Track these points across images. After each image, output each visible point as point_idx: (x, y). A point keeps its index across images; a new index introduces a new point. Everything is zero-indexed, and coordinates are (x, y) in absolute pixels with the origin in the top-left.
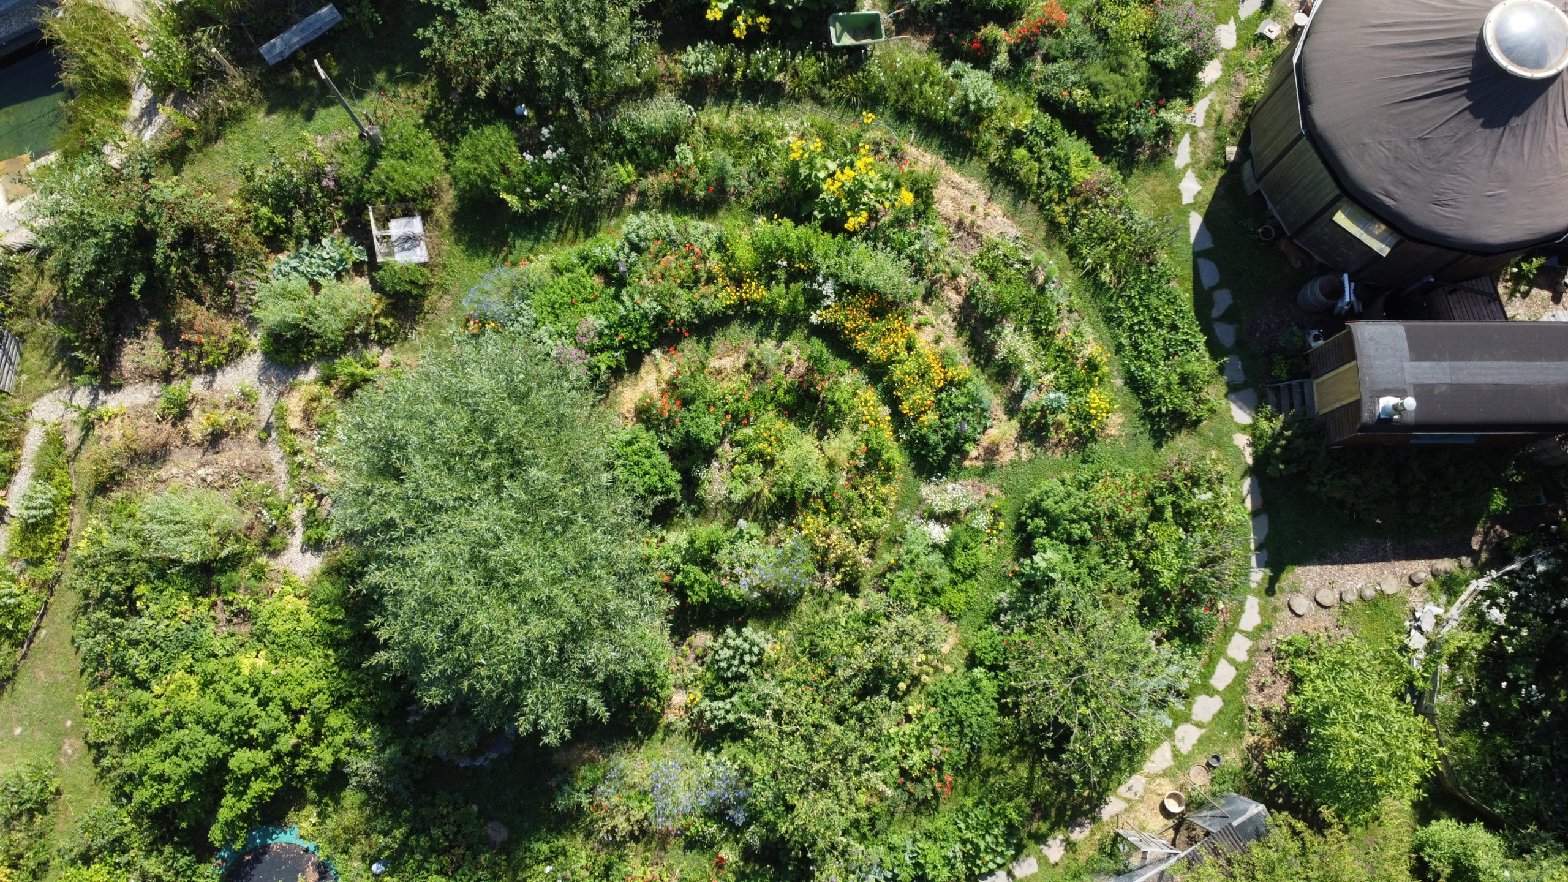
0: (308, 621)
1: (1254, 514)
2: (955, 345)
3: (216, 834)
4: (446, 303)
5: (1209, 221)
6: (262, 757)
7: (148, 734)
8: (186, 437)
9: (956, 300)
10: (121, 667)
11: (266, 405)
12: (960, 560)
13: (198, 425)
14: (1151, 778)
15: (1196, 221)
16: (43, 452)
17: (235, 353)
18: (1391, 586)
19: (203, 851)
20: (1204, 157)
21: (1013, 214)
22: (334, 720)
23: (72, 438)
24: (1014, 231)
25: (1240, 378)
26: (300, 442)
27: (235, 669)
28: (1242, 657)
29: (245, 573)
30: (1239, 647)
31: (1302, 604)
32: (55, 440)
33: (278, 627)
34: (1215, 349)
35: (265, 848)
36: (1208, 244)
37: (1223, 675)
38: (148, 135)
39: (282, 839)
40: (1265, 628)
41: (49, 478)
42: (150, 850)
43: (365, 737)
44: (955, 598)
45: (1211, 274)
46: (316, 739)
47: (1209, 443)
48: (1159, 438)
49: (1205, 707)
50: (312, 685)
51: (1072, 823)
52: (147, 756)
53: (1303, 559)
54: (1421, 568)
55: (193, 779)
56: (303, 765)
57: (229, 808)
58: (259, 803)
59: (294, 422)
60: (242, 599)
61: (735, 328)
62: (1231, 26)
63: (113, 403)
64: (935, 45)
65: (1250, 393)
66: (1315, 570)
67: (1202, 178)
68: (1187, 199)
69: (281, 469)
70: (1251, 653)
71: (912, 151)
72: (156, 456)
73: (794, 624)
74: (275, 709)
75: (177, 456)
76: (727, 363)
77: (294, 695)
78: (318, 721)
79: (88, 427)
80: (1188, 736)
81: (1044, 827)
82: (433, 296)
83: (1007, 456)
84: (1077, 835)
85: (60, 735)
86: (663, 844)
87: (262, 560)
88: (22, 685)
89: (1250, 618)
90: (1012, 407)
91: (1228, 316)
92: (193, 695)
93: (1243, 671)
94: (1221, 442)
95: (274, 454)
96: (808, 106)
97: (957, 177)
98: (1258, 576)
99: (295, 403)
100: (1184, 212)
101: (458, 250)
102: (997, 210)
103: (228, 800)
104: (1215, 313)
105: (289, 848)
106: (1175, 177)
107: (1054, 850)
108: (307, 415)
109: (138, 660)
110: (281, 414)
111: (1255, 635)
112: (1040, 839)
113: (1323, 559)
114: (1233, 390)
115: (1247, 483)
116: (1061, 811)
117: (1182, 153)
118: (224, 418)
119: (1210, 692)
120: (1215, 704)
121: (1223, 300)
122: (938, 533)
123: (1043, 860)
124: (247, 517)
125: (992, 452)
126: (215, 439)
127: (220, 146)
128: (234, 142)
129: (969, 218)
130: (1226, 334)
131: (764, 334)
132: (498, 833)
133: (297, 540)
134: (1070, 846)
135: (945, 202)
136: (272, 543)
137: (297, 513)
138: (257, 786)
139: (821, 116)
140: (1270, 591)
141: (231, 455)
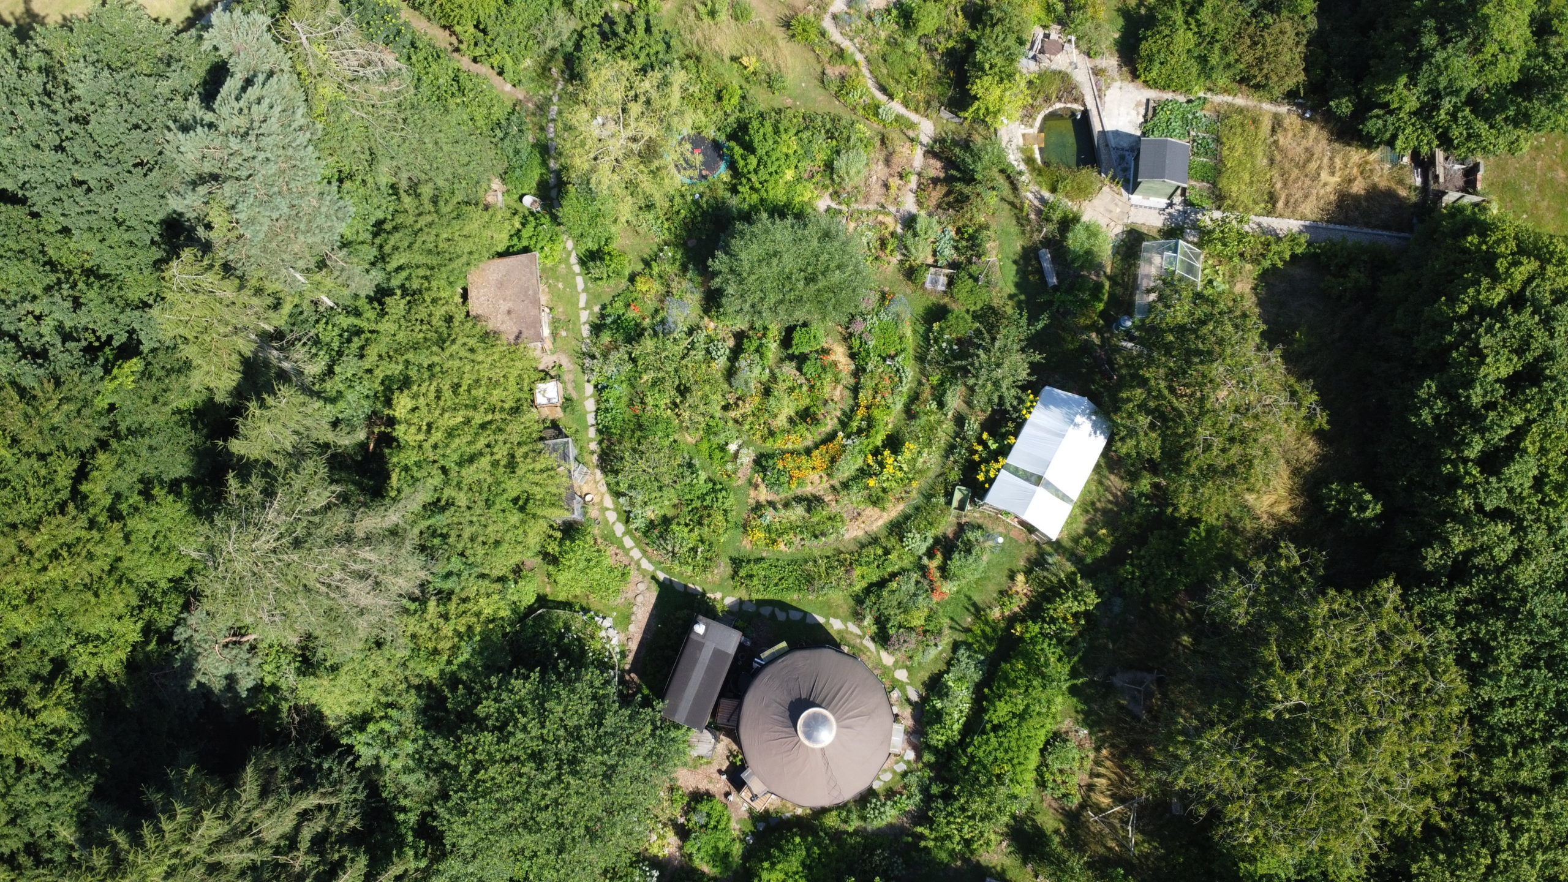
0: (797, 199)
1: (686, 586)
2: (808, 490)
3: (732, 144)
4: (908, 291)
5: (819, 625)
6: (751, 167)
7: (777, 131)
8: (892, 176)
9: (827, 499)
10: (807, 128)
11: (892, 209)
12: (718, 454)
13: (894, 182)
14: (602, 495)
15: (821, 620)
16: (908, 120)
17: (920, 204)
18: (632, 628)
19: (730, 137)
20: (848, 637)
21: (855, 539)
22: (755, 196)
23: (911, 134)
24: (847, 537)
25: (744, 607)
26: (871, 218)
27: (789, 167)
28: (632, 553)
29: (828, 182)
30: (636, 554)
31: (642, 587)
32: (912, 125)
33: (799, 187)
34: (761, 603)
35: (722, 159)
36: (808, 621)
37: (628, 542)
38: (1030, 196)
39: (723, 166)
40: (639, 568)
41: (896, 120)
42: (737, 119)
43: (746, 206)
44: (705, 446)
45: (795, 616)
46: (751, 188)
47: (722, 579)
48: (733, 560)
49: (619, 529)
50: (771, 193)
51: (600, 457)
52: (768, 128)
53: (659, 598)
54: (633, 646)
55: (751, 141)
56: (744, 181)
57: (738, 150)
58: (736, 162)
59: (881, 218)
60: (818, 177)
61: (851, 402)
62: (905, 680)
63: (919, 152)
64: (945, 536)
65: (736, 609)
66: (653, 600)
67: (839, 632)
68: (832, 620)
69: (865, 207)
70: (632, 558)
71: (901, 507)
72: (887, 162)
73: (721, 380)
74: (767, 177)
75: (886, 170)
76: (837, 393)
77: (770, 185)
78: (756, 190)
79: (912, 140)
80: (612, 516)
81: (604, 446)
82: (912, 286)
83: (752, 493)
84: (595, 457)
85: (795, 99)
86: (662, 301)
87: (831, 190)
88: (821, 90)
89: (645, 564)
90: (771, 504)
91: (773, 615)
92: (785, 150)
93: (626, 552)
94: (720, 586)
95: (871, 207)
96: (939, 470)
97: (880, 522)
98: (661, 576)
99: (889, 220)
100: (827, 617)
101: (929, 303)
102: (860, 533)
103: (741, 151)
104: (777, 610)
105: (718, 167)
106: (844, 621)
107: (593, 446)
108: (881, 223)
109: (806, 135)
110: (887, 214)
111: (638, 564)
112: (600, 443)
113: (656, 606)
114: (741, 602)
115: (699, 589)
116: (607, 455)
117: (853, 628)
118: (893, 191)
119: (624, 534)
120: (619, 534)
121: (781, 616)
122: (732, 448)
123: (592, 440)
124: (848, 189)
125: (756, 487)
126: (886, 186)
127: (1014, 222)
128: (1014, 229)
129: (860, 520)
130: (766, 611)
131: (844, 413)
132: (690, 244)
133: (834, 205)
134: (593, 453)
135: (870, 511)
136: (836, 195)
137: (844, 208)
138: (742, 163)
139: (931, 474)
140: (653, 578)
141: (877, 190)
